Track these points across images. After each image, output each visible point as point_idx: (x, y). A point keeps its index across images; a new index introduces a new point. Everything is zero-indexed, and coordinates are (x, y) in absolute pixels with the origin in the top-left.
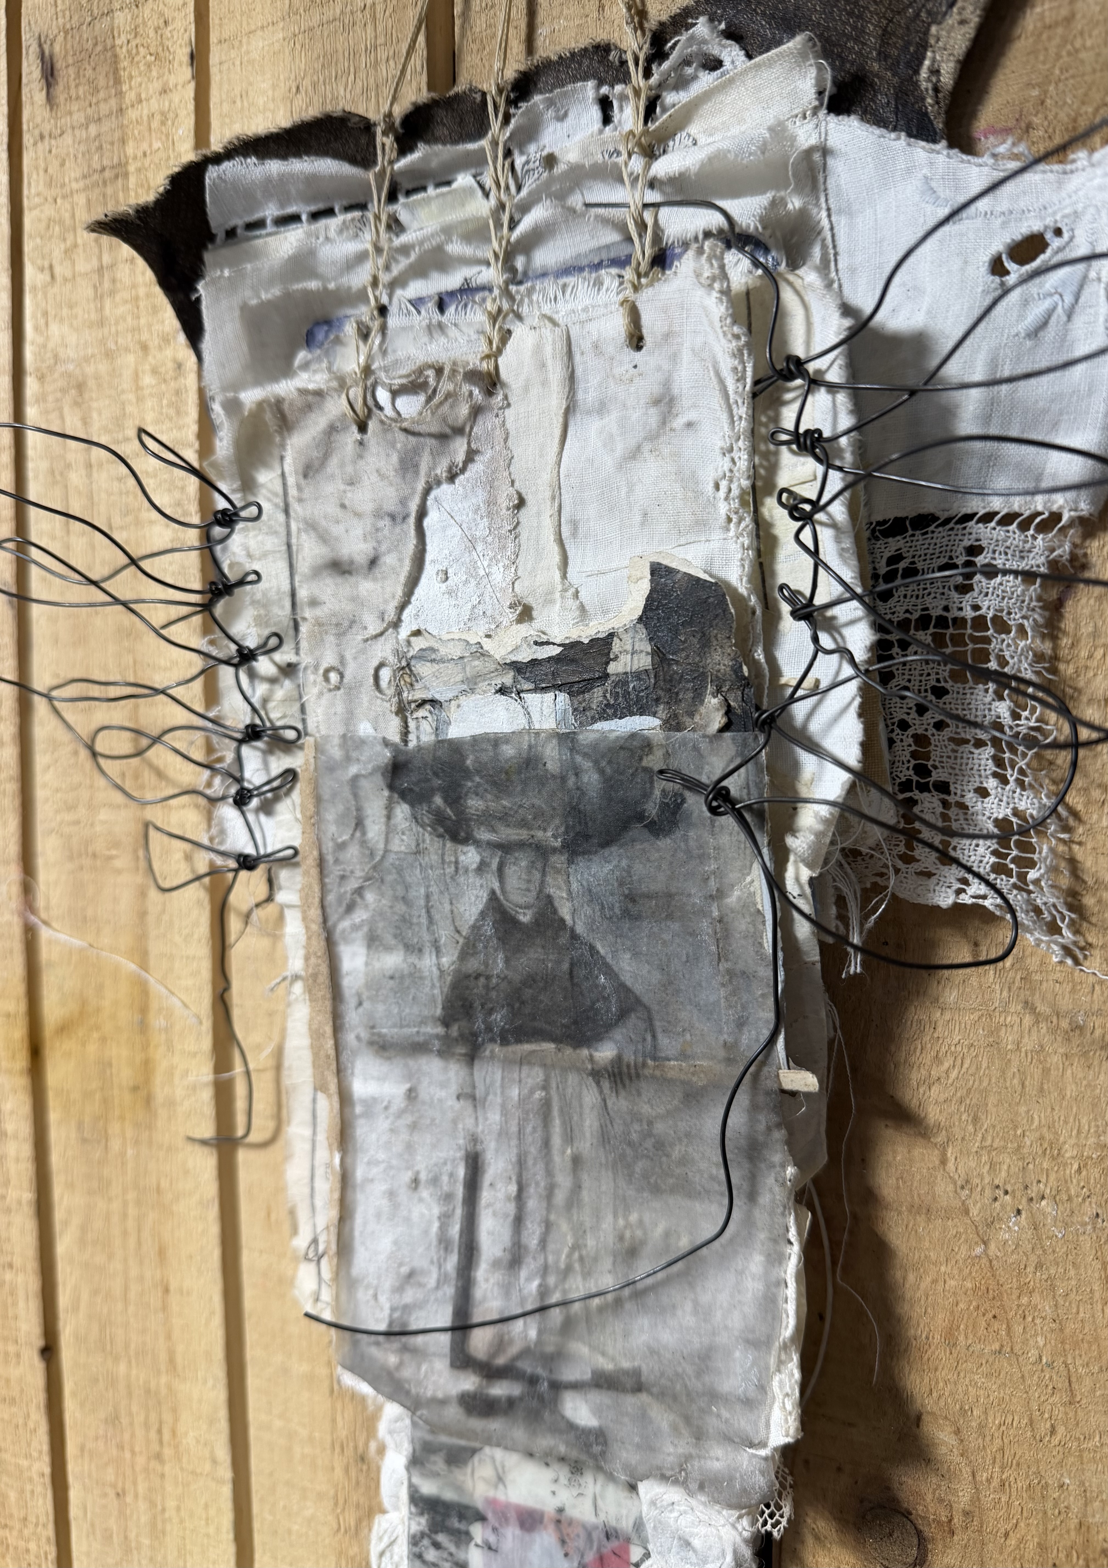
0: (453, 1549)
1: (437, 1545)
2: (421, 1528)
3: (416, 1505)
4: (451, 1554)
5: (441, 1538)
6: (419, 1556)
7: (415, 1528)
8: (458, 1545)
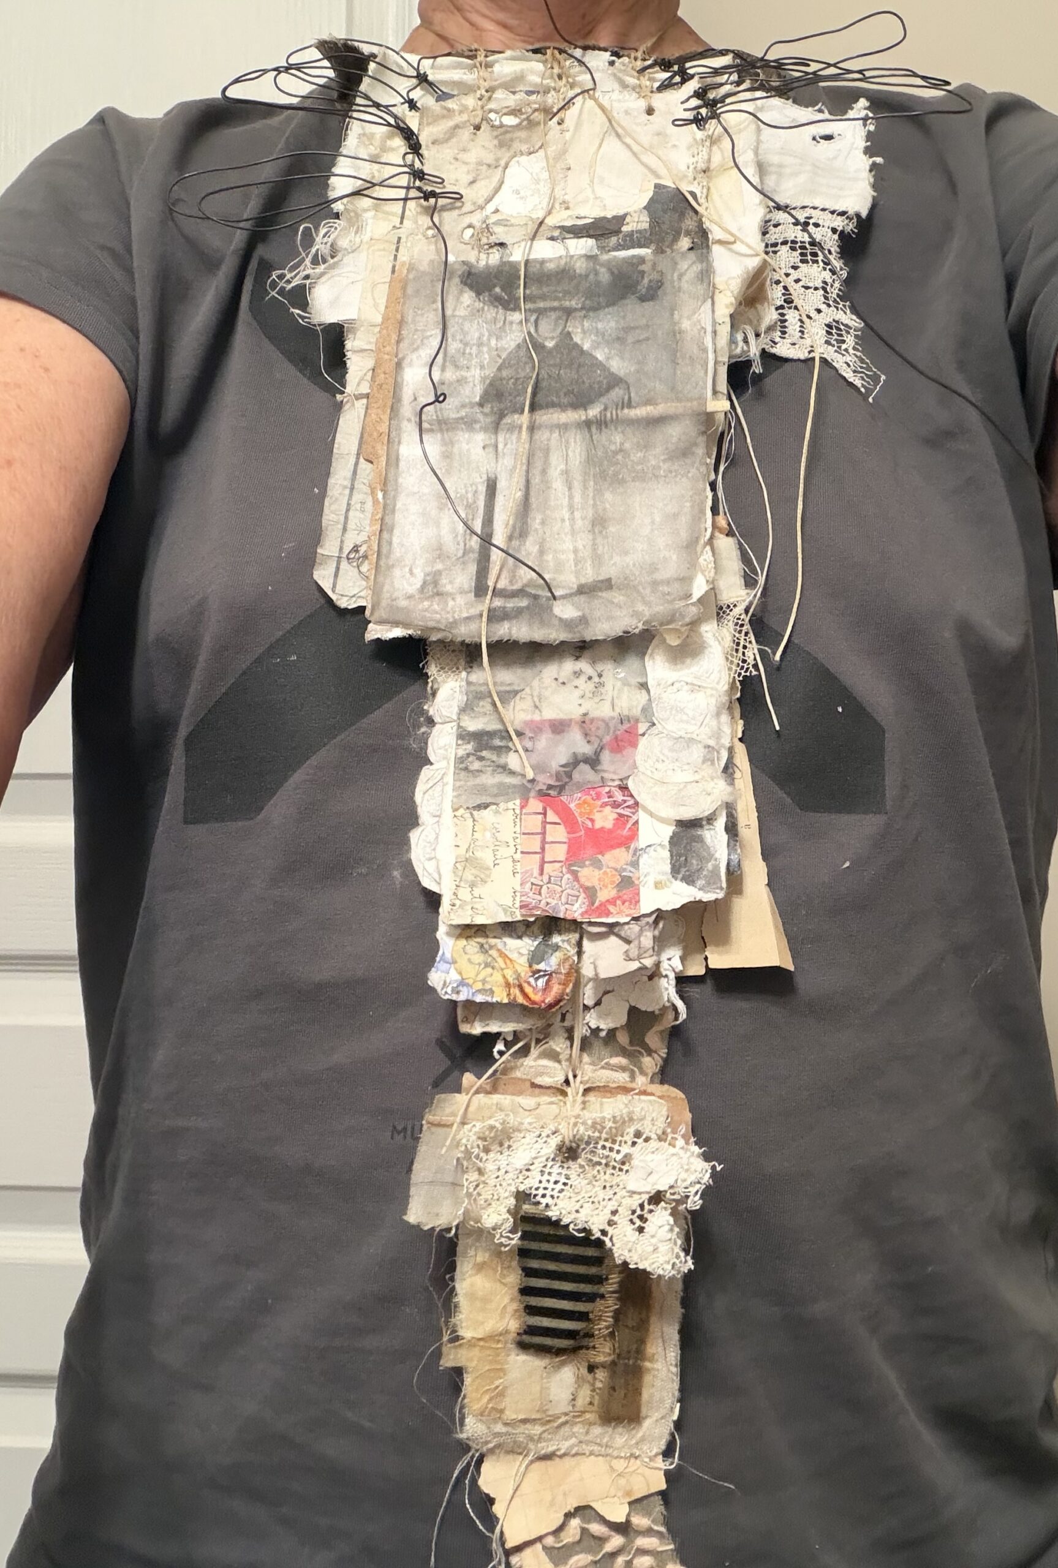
0: (494, 758)
1: (481, 759)
2: (468, 751)
3: (463, 739)
4: (493, 762)
5: (484, 753)
6: (466, 769)
7: (461, 752)
8: (499, 756)
